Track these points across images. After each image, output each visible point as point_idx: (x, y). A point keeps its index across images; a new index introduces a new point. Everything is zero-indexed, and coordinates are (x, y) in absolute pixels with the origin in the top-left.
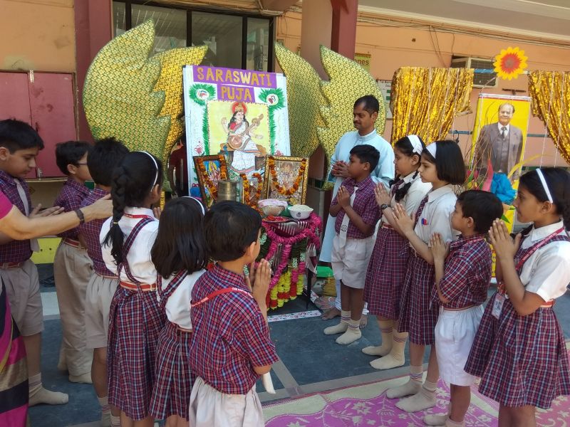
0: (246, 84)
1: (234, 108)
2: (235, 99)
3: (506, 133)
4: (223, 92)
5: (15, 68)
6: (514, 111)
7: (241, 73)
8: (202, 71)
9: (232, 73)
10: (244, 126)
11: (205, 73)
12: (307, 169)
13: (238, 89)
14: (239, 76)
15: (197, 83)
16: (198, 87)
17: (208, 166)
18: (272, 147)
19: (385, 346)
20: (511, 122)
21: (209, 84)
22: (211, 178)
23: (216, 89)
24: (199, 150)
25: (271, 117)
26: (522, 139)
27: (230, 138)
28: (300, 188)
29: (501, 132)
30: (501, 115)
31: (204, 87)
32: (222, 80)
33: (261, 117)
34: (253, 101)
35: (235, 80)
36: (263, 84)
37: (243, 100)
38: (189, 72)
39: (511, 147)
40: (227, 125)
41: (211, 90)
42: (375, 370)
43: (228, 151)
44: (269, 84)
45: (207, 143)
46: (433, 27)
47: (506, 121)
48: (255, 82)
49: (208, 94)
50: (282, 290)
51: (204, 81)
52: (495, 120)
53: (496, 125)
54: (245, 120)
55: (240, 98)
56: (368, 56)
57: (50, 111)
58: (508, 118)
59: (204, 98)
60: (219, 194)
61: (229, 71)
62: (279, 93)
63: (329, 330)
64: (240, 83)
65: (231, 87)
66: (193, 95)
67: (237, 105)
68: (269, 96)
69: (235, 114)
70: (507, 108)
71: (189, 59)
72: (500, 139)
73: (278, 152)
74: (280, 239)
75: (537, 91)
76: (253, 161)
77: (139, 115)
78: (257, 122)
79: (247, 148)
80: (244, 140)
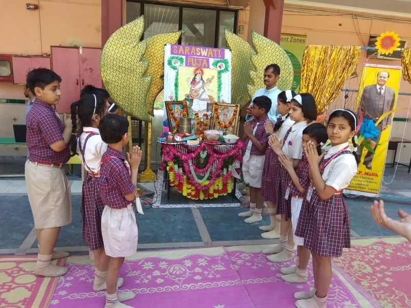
0: (204, 56)
1: (195, 71)
2: (196, 66)
3: (383, 92)
4: (189, 61)
5: (72, 45)
6: (389, 76)
7: (202, 49)
8: (177, 47)
9: (196, 49)
10: (201, 84)
11: (178, 49)
12: (238, 112)
13: (198, 60)
14: (200, 51)
15: (173, 55)
16: (173, 58)
17: (174, 107)
18: (219, 97)
19: (272, 225)
20: (386, 84)
21: (180, 56)
22: (176, 115)
23: (185, 59)
24: (171, 98)
25: (219, 78)
26: (394, 96)
27: (191, 90)
28: (233, 124)
29: (379, 91)
30: (379, 78)
31: (177, 58)
32: (189, 54)
33: (213, 77)
34: (208, 67)
35: (197, 54)
36: (215, 56)
37: (201, 66)
38: (168, 48)
39: (386, 102)
40: (190, 83)
41: (181, 60)
42: (263, 238)
43: (190, 99)
44: (220, 56)
45: (176, 94)
46: (355, 15)
47: (383, 83)
48: (210, 55)
49: (179, 62)
50: (216, 188)
51: (178, 54)
52: (375, 83)
53: (375, 86)
54: (202, 79)
55: (199, 65)
56: (305, 36)
57: (91, 72)
58: (385, 81)
59: (177, 65)
60: (180, 126)
61: (193, 48)
62: (226, 62)
63: (241, 214)
64: (201, 55)
65: (194, 58)
66: (170, 63)
67: (197, 69)
68: (219, 64)
69: (196, 75)
70: (385, 74)
71: (169, 41)
72: (378, 96)
73: (223, 100)
74: (215, 155)
75: (407, 62)
76: (206, 106)
77: (132, 75)
78: (210, 81)
79: (202, 97)
80: (200, 92)
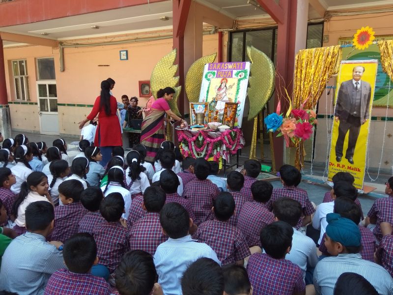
0: (230, 69)
1: (222, 81)
3: (359, 86)
4: (219, 74)
7: (229, 64)
9: (225, 64)
10: (224, 90)
11: (213, 66)
13: (225, 72)
15: (209, 71)
18: (236, 99)
20: (362, 79)
21: (213, 71)
23: (216, 73)
24: (203, 100)
25: (238, 84)
26: (370, 90)
27: (217, 95)
29: (355, 85)
30: (355, 74)
32: (219, 69)
33: (234, 84)
34: (232, 77)
35: (225, 68)
36: (238, 68)
38: (207, 67)
39: (363, 96)
40: (217, 89)
44: (241, 68)
45: (207, 97)
47: (358, 78)
48: (234, 68)
49: (212, 75)
53: (351, 81)
54: (226, 86)
58: (360, 76)
66: (206, 76)
67: (223, 79)
68: (240, 74)
69: (222, 84)
70: (360, 69)
72: (354, 90)
73: (239, 101)
78: (231, 87)
79: (224, 99)
80: (223, 95)
